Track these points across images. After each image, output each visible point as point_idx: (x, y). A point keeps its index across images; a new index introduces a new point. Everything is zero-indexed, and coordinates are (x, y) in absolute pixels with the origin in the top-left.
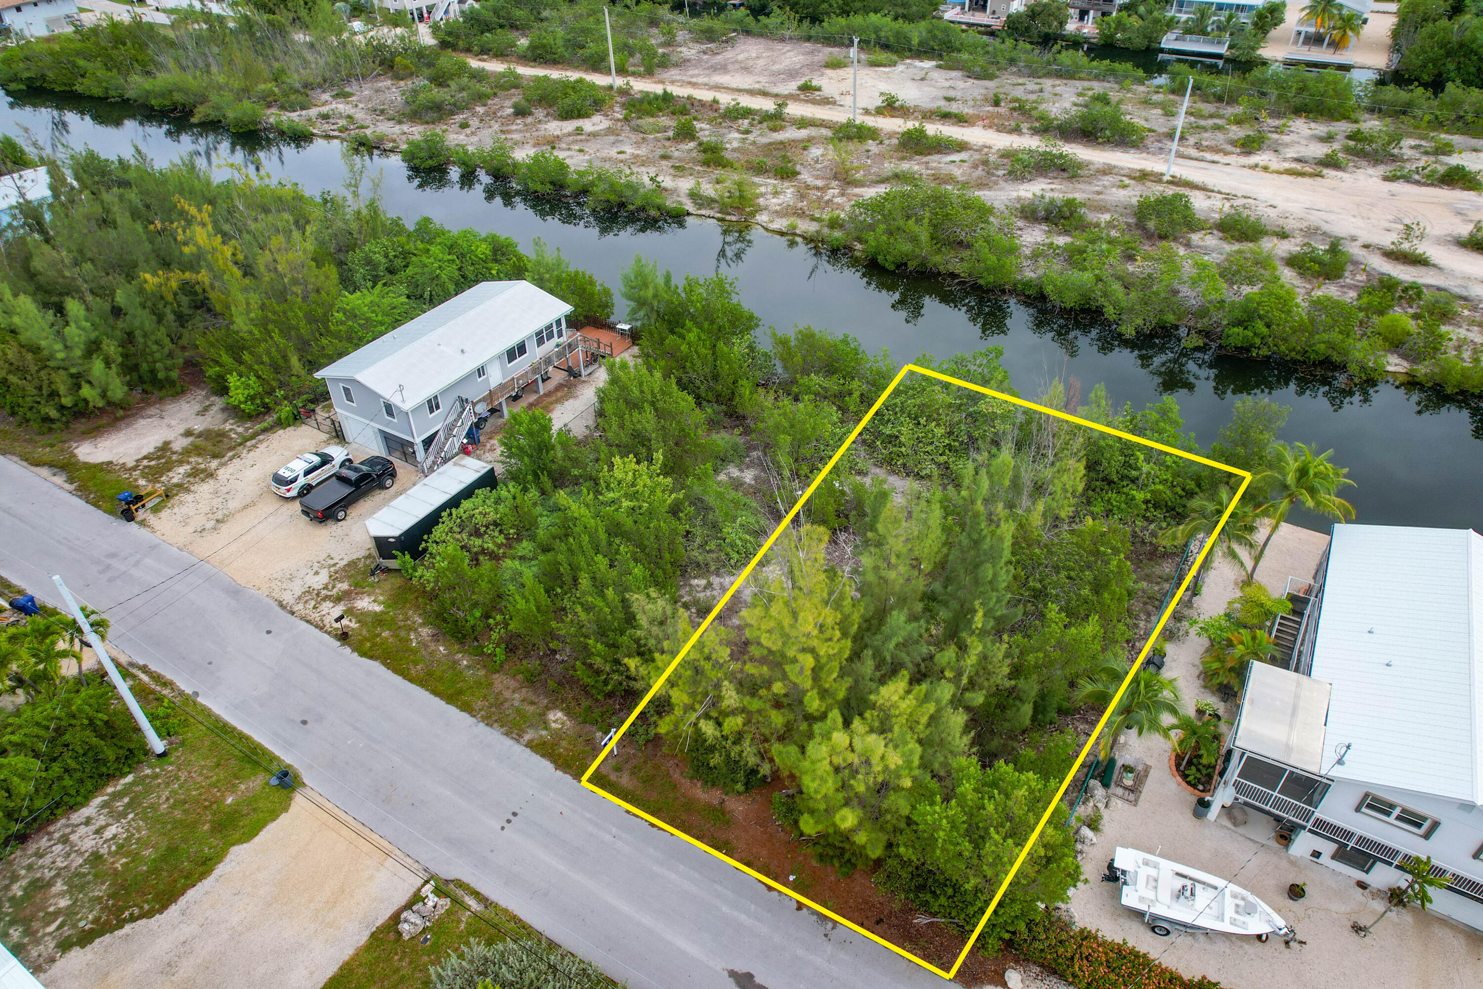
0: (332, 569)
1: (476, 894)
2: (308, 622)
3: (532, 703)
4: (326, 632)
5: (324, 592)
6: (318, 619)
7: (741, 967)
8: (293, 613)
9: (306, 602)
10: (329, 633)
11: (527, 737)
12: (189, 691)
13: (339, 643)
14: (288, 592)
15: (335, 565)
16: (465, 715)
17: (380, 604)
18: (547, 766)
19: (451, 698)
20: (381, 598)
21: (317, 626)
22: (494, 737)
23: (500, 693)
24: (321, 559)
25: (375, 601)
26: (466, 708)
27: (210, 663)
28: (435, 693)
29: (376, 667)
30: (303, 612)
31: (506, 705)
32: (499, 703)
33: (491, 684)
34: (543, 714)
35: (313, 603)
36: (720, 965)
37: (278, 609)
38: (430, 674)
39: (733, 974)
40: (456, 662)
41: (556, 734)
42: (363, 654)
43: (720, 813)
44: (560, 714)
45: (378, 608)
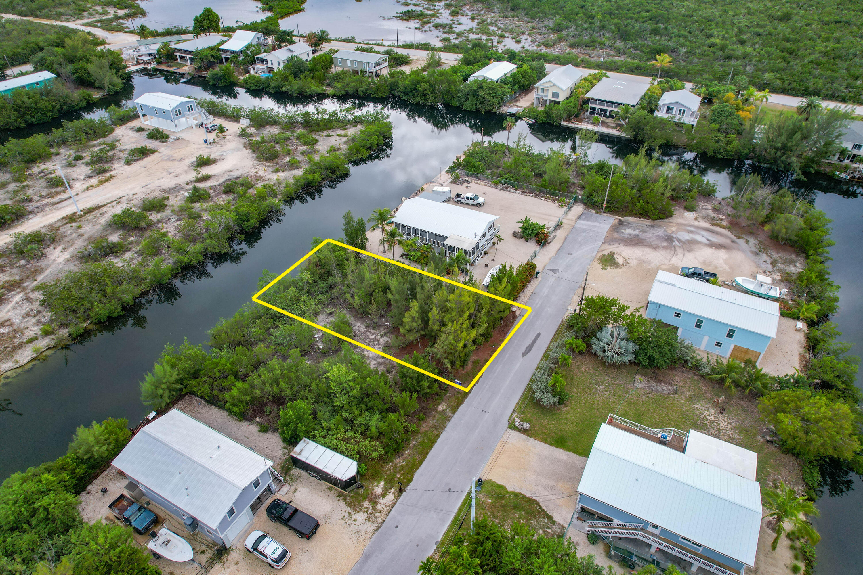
0: (352, 513)
1: (511, 415)
2: (389, 512)
3: (434, 416)
4: (397, 501)
5: (370, 511)
6: (388, 508)
7: (521, 355)
8: (384, 521)
9: (376, 518)
10: (397, 499)
11: (450, 414)
12: (435, 547)
13: (404, 494)
14: (368, 530)
15: (349, 513)
16: (441, 436)
17: (379, 483)
18: (462, 407)
19: (432, 442)
20: (375, 484)
21: (393, 507)
22: (450, 425)
23: (430, 428)
24: (344, 522)
25: (377, 486)
26: (438, 436)
27: (417, 545)
28: (431, 447)
29: (417, 475)
30: (383, 517)
31: (436, 424)
32: (435, 427)
33: (426, 431)
34: (440, 412)
35: (377, 514)
36: (521, 359)
37: (380, 530)
38: (420, 453)
39: (523, 356)
40: (414, 445)
41: (448, 407)
42: (410, 480)
43: (475, 362)
44: (440, 407)
45: (382, 483)
